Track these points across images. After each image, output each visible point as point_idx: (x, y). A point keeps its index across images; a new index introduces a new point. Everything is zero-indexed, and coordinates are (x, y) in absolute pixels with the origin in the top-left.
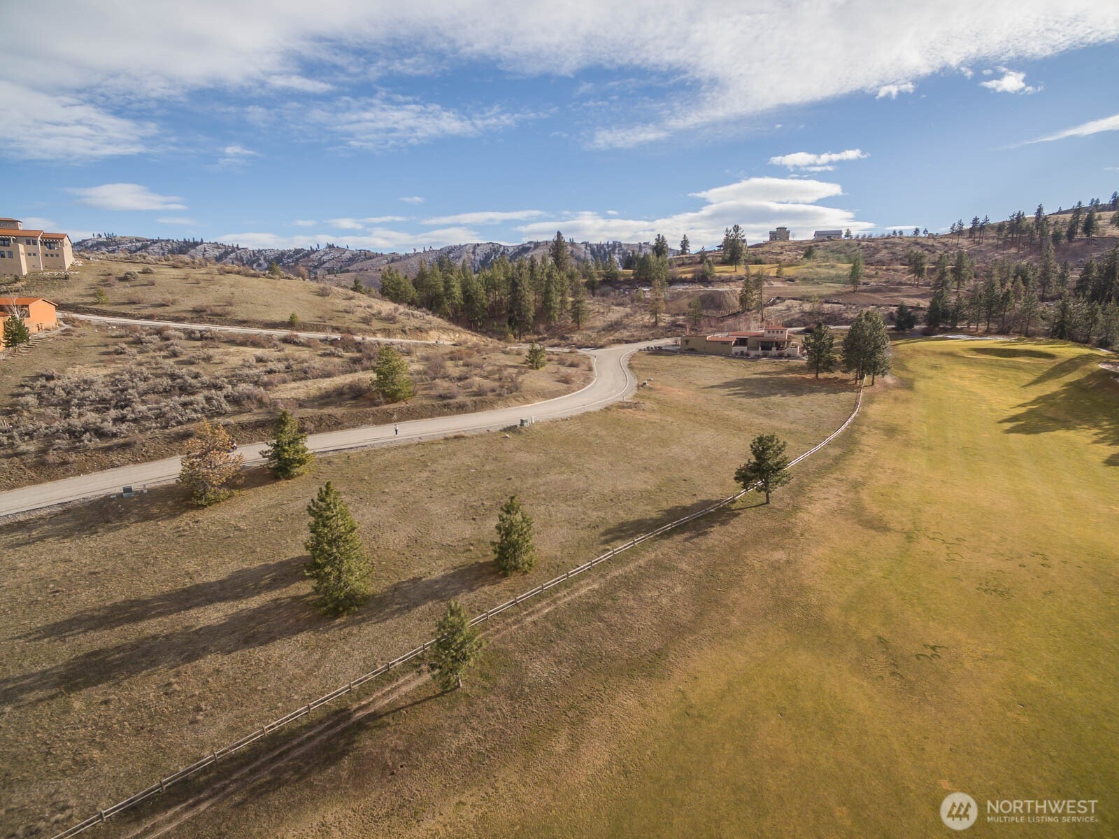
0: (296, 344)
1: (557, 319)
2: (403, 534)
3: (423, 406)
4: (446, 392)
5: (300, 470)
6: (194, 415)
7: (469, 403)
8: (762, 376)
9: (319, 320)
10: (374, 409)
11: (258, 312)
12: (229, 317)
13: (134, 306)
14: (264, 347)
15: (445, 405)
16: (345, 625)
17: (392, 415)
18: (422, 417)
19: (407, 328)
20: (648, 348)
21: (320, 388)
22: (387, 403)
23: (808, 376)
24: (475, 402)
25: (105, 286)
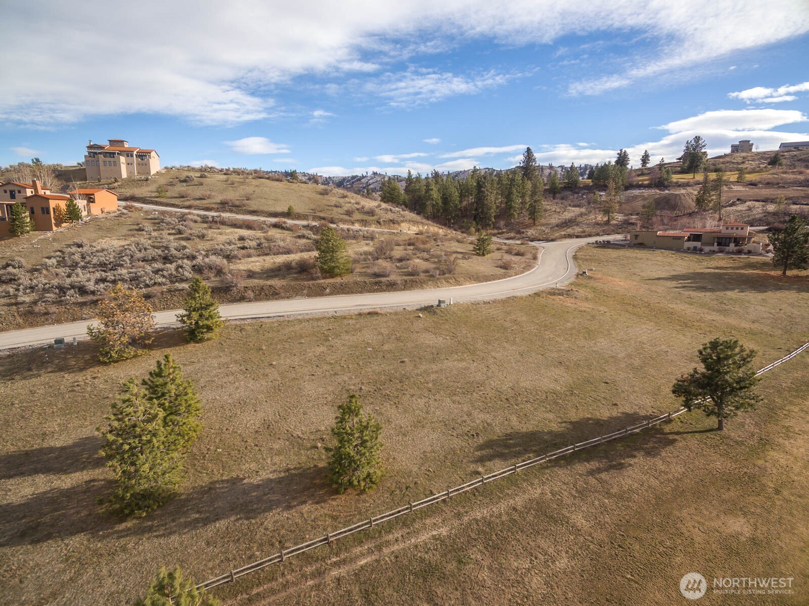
0: (283, 228)
1: (516, 216)
3: (356, 283)
4: (382, 270)
6: (160, 280)
7: (399, 282)
9: (311, 211)
10: (311, 282)
11: (267, 205)
12: (244, 208)
13: (182, 199)
14: (255, 230)
15: (376, 283)
17: (325, 289)
18: (352, 293)
20: (596, 242)
21: (274, 263)
22: (324, 278)
23: (773, 273)
24: (406, 281)
25: (170, 185)
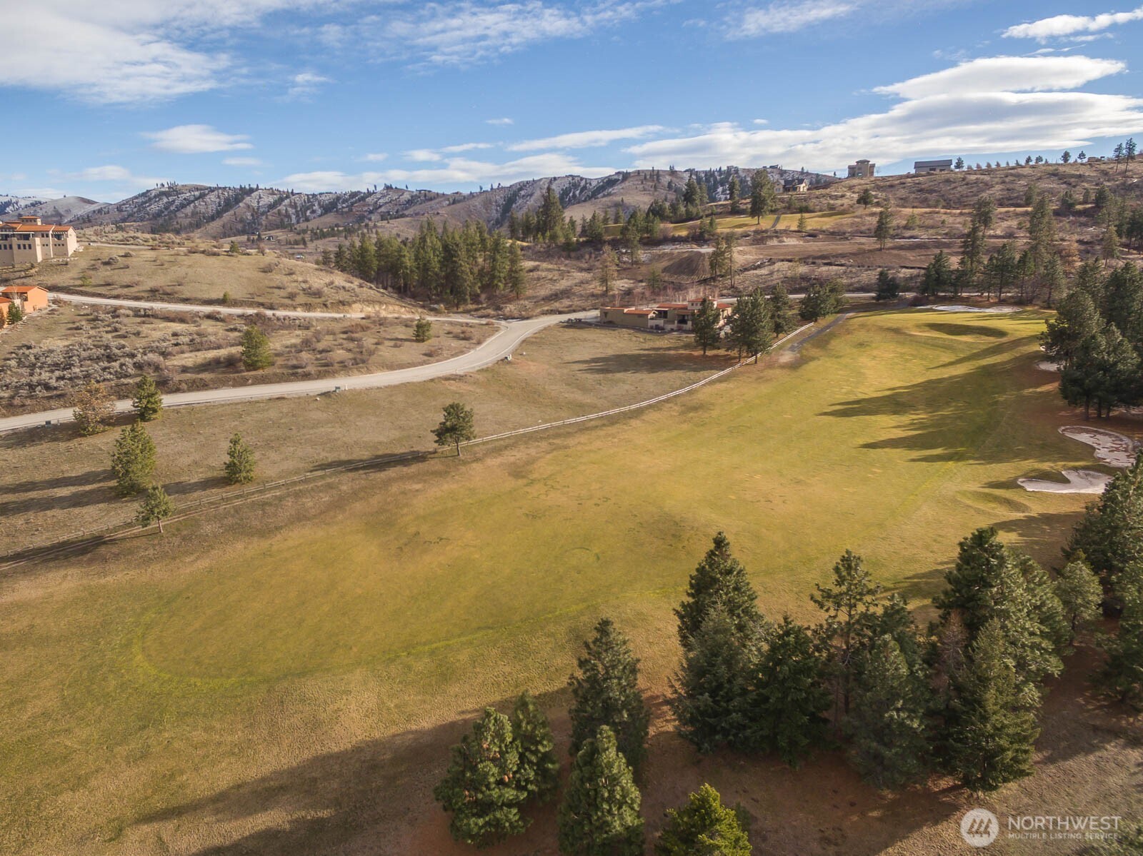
0: (217, 319)
2: (192, 458)
3: (275, 374)
4: (302, 362)
5: (154, 416)
6: (108, 377)
7: (313, 372)
8: (651, 352)
9: (249, 296)
10: (237, 375)
11: (201, 291)
12: (176, 296)
13: (109, 288)
14: (188, 323)
15: (293, 374)
16: (126, 501)
17: (248, 380)
18: (271, 383)
19: (328, 303)
20: (568, 320)
21: (205, 358)
22: (248, 371)
23: (696, 353)
24: (320, 372)
25: (93, 269)
